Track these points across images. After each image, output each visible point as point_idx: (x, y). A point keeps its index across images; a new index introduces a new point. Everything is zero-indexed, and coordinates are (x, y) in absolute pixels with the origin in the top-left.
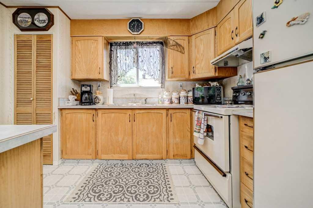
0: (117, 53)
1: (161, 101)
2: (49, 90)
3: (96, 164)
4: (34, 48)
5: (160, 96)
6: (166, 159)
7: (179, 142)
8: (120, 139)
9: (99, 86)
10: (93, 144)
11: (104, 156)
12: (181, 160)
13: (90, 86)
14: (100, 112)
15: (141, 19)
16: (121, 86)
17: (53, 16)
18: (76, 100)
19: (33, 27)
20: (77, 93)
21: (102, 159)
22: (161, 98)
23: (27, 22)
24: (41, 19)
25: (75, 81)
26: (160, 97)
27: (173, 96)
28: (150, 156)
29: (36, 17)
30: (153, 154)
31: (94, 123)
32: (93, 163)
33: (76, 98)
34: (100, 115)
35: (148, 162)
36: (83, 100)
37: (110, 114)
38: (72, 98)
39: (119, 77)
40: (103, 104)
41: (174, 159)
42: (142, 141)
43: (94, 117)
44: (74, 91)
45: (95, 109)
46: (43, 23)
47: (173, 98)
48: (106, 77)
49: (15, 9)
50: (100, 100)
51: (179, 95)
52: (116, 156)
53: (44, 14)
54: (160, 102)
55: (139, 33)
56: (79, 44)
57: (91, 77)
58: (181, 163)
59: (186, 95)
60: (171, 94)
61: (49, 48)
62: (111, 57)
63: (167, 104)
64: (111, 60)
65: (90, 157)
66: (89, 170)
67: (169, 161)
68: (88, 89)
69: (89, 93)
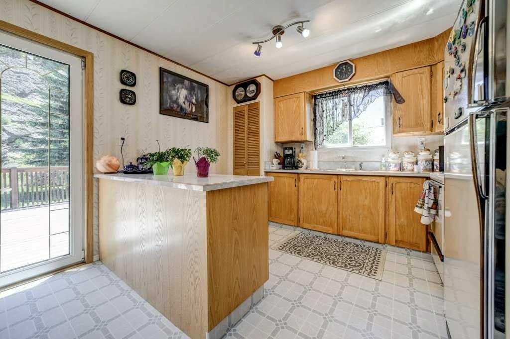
0: (322, 107)
1: (385, 166)
2: (257, 154)
3: (298, 231)
4: (246, 117)
5: (383, 159)
6: (384, 244)
7: (406, 224)
8: (324, 209)
9: (302, 148)
10: (295, 210)
11: (306, 225)
12: (408, 250)
13: (292, 149)
14: (302, 177)
15: (350, 61)
16: (328, 147)
17: (260, 84)
18: (279, 164)
19: (246, 99)
20: (280, 156)
21: (304, 227)
22: (386, 162)
23: (242, 95)
24: (251, 90)
25: (279, 144)
26: (384, 161)
27: (405, 159)
28: (361, 235)
29: (248, 89)
30: (365, 233)
31: (296, 188)
32: (295, 230)
33: (279, 161)
34: (302, 179)
35: (358, 242)
36: (286, 164)
37: (313, 180)
38: (275, 161)
39: (325, 135)
40: (306, 169)
41: (397, 247)
42: (350, 215)
43: (297, 182)
44: (277, 154)
45: (298, 173)
46: (253, 92)
47: (404, 162)
48: (309, 137)
49: (234, 86)
50: (303, 164)
51: (415, 158)
52: (319, 227)
53: (253, 85)
54: (384, 168)
55: (347, 80)
56: (281, 105)
57: (294, 139)
58: (409, 255)
59: (430, 157)
60: (402, 156)
61: (257, 115)
62: (315, 113)
63: (394, 171)
64: (315, 116)
65: (293, 224)
66: (291, 235)
67: (389, 247)
68: (290, 152)
69: (292, 156)
